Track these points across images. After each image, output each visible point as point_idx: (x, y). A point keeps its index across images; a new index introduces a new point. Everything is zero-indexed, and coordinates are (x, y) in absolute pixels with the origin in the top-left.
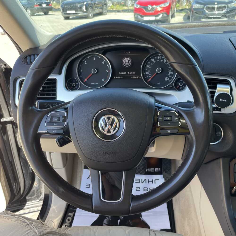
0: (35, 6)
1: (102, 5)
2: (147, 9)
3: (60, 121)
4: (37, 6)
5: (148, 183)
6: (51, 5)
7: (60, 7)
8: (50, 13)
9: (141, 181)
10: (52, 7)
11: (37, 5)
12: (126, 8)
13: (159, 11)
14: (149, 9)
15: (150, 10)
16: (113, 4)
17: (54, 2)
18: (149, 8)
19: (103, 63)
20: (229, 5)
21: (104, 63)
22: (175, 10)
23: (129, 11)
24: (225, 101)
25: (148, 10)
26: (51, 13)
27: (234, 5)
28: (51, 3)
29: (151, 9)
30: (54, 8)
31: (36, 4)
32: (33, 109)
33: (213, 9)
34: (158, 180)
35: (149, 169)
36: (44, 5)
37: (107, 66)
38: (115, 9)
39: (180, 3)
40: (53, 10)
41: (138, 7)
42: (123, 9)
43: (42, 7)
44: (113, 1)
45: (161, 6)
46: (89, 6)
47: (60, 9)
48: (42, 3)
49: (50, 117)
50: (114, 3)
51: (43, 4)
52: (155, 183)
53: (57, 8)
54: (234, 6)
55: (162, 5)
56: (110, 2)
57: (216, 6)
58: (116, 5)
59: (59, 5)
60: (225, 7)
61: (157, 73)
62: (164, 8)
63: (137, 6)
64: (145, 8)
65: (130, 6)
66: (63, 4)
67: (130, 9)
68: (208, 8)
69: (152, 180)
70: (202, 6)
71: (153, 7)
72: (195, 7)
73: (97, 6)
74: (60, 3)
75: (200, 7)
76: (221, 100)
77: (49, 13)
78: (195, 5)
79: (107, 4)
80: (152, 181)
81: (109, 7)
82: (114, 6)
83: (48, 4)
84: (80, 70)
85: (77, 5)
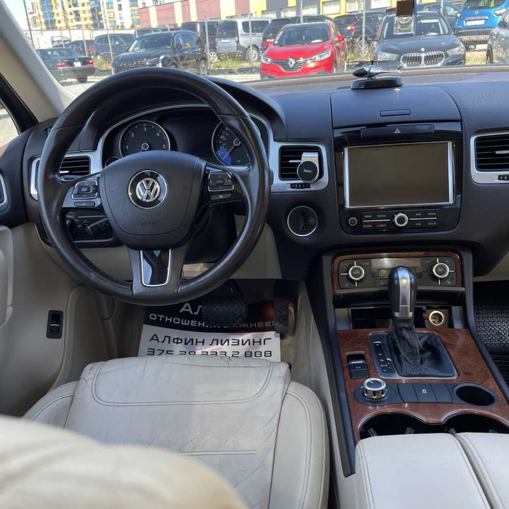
0: (59, 66)
1: (197, 60)
2: (286, 66)
3: (89, 191)
4: (62, 66)
5: (253, 344)
6: (92, 63)
7: (110, 67)
8: (90, 78)
9: (241, 342)
10: (95, 66)
11: (64, 64)
12: (245, 65)
13: (311, 69)
14: (291, 66)
15: (293, 68)
16: (219, 58)
17: (99, 57)
18: (291, 62)
19: (158, 135)
20: (449, 52)
21: (160, 136)
22: (345, 66)
23: (254, 70)
24: (310, 172)
25: (289, 67)
26: (92, 79)
27: (459, 51)
28: (91, 59)
29: (294, 66)
30: (98, 70)
31: (61, 62)
32: (56, 178)
33: (418, 59)
34: (270, 339)
35: (255, 323)
36: (78, 64)
37: (164, 139)
38: (223, 68)
39: (356, 51)
40: (95, 73)
41: (267, 63)
42: (241, 67)
43: (73, 67)
44: (220, 52)
45: (315, 58)
46: (171, 62)
47: (111, 70)
48: (74, 60)
49: (78, 188)
50: (222, 55)
51: (76, 61)
52: (264, 344)
53: (104, 69)
54: (460, 53)
55: (317, 58)
56: (214, 55)
57: (423, 55)
58: (226, 59)
59: (109, 62)
60: (441, 56)
61: (235, 147)
62: (322, 61)
63: (267, 61)
64: (282, 64)
65: (255, 61)
66: (116, 60)
67: (255, 67)
68: (408, 60)
69: (260, 340)
70: (396, 55)
71: (297, 61)
72: (382, 58)
73: (187, 62)
74: (110, 59)
75: (393, 58)
76: (305, 171)
77: (88, 80)
78: (381, 55)
79: (208, 58)
80: (260, 342)
81: (211, 63)
82: (221, 61)
83: (85, 62)
84: (125, 146)
85: (146, 62)
